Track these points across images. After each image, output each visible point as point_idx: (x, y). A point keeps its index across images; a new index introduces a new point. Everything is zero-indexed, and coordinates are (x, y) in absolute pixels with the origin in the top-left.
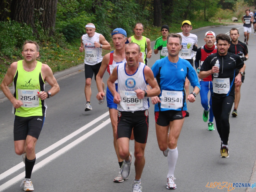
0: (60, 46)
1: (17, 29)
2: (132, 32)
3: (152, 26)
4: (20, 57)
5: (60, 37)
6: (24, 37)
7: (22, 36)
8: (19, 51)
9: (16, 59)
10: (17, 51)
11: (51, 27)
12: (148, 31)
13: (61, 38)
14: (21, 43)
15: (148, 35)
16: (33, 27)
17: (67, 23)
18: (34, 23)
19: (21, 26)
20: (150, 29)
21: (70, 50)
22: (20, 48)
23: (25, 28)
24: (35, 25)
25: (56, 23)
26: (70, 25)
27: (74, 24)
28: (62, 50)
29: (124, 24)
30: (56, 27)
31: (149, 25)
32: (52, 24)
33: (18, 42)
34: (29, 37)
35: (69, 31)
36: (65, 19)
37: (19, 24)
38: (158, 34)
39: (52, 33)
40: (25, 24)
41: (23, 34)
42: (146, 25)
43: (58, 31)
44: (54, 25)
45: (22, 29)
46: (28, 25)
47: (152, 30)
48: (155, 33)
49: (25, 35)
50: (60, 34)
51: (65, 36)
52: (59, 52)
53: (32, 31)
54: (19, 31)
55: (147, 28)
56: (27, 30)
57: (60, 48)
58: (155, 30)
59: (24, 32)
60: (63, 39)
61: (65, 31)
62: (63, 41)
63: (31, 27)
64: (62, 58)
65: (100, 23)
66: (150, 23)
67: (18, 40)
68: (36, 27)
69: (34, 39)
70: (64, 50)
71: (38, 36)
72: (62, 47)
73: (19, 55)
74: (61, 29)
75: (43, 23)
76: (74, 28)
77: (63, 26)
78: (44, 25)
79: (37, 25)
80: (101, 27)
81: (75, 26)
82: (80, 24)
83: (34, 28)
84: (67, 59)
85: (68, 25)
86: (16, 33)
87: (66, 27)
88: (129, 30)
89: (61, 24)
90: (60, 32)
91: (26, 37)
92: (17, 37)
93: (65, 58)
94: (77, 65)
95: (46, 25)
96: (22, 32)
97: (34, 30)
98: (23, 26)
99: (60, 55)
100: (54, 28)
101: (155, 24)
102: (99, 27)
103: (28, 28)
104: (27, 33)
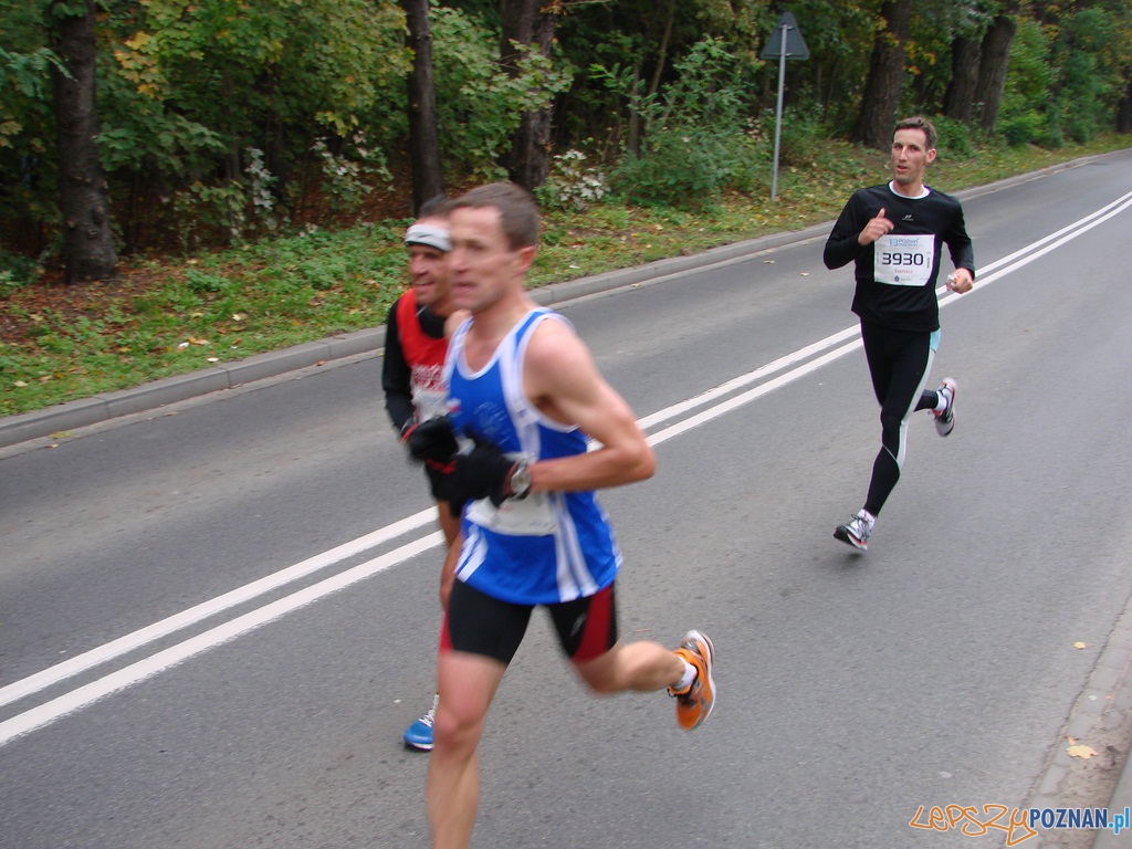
0: (1000, 150)
3: (1115, 133)
5: (1000, 139)
11: (991, 126)
12: (1109, 139)
15: (1109, 143)
17: (1011, 123)
18: (971, 121)
20: (1112, 137)
21: (1013, 156)
24: (972, 123)
25: (997, 122)
27: (1019, 124)
28: (1002, 155)
30: (997, 126)
31: (1111, 132)
32: (992, 123)
35: (1013, 133)
36: (1007, 118)
37: (952, 121)
39: (991, 134)
43: (1000, 132)
44: (995, 124)
50: (1001, 136)
52: (999, 157)
60: (1005, 142)
61: (1008, 132)
62: (1004, 145)
63: (966, 125)
64: (1002, 165)
66: (1114, 129)
70: (1004, 155)
71: (975, 137)
72: (1003, 152)
74: (1003, 130)
75: (982, 121)
77: (1004, 127)
78: (983, 124)
79: (975, 123)
83: (971, 126)
87: (1009, 127)
89: (1003, 124)
90: (1002, 133)
92: (950, 137)
94: (1021, 173)
98: (957, 123)
100: (995, 129)
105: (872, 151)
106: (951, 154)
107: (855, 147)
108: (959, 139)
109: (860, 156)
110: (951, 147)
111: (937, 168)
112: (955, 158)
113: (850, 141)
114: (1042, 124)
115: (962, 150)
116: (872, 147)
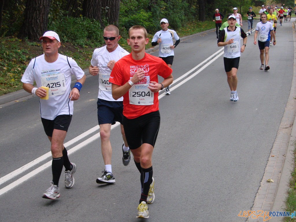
0: (122, 37)
1: (88, 24)
2: (181, 25)
3: (198, 21)
4: (90, 46)
6: (93, 30)
7: (92, 29)
8: (90, 41)
9: (87, 48)
10: (88, 41)
11: (115, 22)
12: (194, 25)
13: (123, 31)
14: (91, 35)
15: (194, 28)
16: (101, 22)
17: (128, 19)
18: (102, 19)
19: (91, 22)
20: (196, 24)
22: (90, 38)
23: (95, 23)
24: (103, 21)
25: (119, 19)
26: (131, 20)
27: (134, 20)
28: (124, 41)
29: (175, 19)
30: (119, 22)
31: (195, 20)
32: (116, 20)
33: (89, 34)
34: (98, 30)
36: (126, 16)
37: (89, 20)
38: (202, 27)
40: (95, 20)
41: (93, 28)
42: (193, 20)
43: (121, 25)
44: (118, 20)
45: (92, 24)
46: (97, 21)
47: (197, 24)
48: (200, 26)
49: (94, 29)
50: (122, 28)
51: (126, 29)
52: (122, 42)
53: (100, 25)
54: (90, 26)
55: (194, 22)
56: (96, 24)
57: (123, 39)
58: (200, 24)
59: (94, 27)
61: (127, 25)
62: (125, 34)
63: (99, 22)
64: (124, 47)
65: (155, 19)
66: (196, 19)
67: (89, 33)
68: (103, 22)
69: (101, 32)
70: (126, 41)
72: (124, 38)
73: (89, 45)
74: (123, 24)
75: (109, 19)
76: (133, 22)
77: (125, 21)
78: (110, 20)
79: (104, 21)
80: (156, 22)
81: (135, 21)
82: (139, 19)
84: (129, 48)
85: (129, 21)
86: (87, 27)
87: (127, 22)
88: (178, 24)
89: (124, 20)
90: (123, 26)
91: (95, 30)
92: (88, 31)
93: (126, 47)
95: (111, 21)
96: (92, 26)
97: (101, 25)
98: (93, 21)
99: (123, 45)
101: (200, 20)
102: (155, 22)
103: (97, 23)
104: (96, 27)
105: (35, 43)
106: (89, 42)
107: (23, 41)
108: (94, 32)
109: (26, 48)
110: (89, 37)
111: (80, 52)
112: (93, 44)
113: (19, 38)
114: (149, 19)
115: (96, 39)
116: (35, 40)
